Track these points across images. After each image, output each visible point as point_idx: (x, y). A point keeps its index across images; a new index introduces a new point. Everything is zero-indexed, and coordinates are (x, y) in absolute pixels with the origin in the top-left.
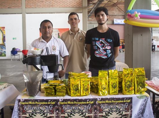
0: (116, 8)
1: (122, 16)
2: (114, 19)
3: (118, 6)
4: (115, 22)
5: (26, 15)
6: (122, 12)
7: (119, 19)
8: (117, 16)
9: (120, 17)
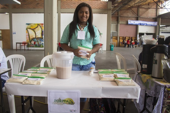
0: (130, 11)
1: (135, 18)
2: (129, 20)
3: (132, 9)
4: (129, 23)
5: (61, 14)
6: (135, 14)
7: (132, 20)
8: (130, 18)
9: (133, 19)
